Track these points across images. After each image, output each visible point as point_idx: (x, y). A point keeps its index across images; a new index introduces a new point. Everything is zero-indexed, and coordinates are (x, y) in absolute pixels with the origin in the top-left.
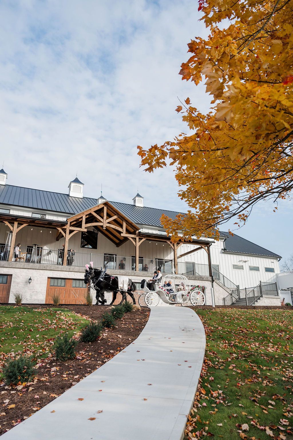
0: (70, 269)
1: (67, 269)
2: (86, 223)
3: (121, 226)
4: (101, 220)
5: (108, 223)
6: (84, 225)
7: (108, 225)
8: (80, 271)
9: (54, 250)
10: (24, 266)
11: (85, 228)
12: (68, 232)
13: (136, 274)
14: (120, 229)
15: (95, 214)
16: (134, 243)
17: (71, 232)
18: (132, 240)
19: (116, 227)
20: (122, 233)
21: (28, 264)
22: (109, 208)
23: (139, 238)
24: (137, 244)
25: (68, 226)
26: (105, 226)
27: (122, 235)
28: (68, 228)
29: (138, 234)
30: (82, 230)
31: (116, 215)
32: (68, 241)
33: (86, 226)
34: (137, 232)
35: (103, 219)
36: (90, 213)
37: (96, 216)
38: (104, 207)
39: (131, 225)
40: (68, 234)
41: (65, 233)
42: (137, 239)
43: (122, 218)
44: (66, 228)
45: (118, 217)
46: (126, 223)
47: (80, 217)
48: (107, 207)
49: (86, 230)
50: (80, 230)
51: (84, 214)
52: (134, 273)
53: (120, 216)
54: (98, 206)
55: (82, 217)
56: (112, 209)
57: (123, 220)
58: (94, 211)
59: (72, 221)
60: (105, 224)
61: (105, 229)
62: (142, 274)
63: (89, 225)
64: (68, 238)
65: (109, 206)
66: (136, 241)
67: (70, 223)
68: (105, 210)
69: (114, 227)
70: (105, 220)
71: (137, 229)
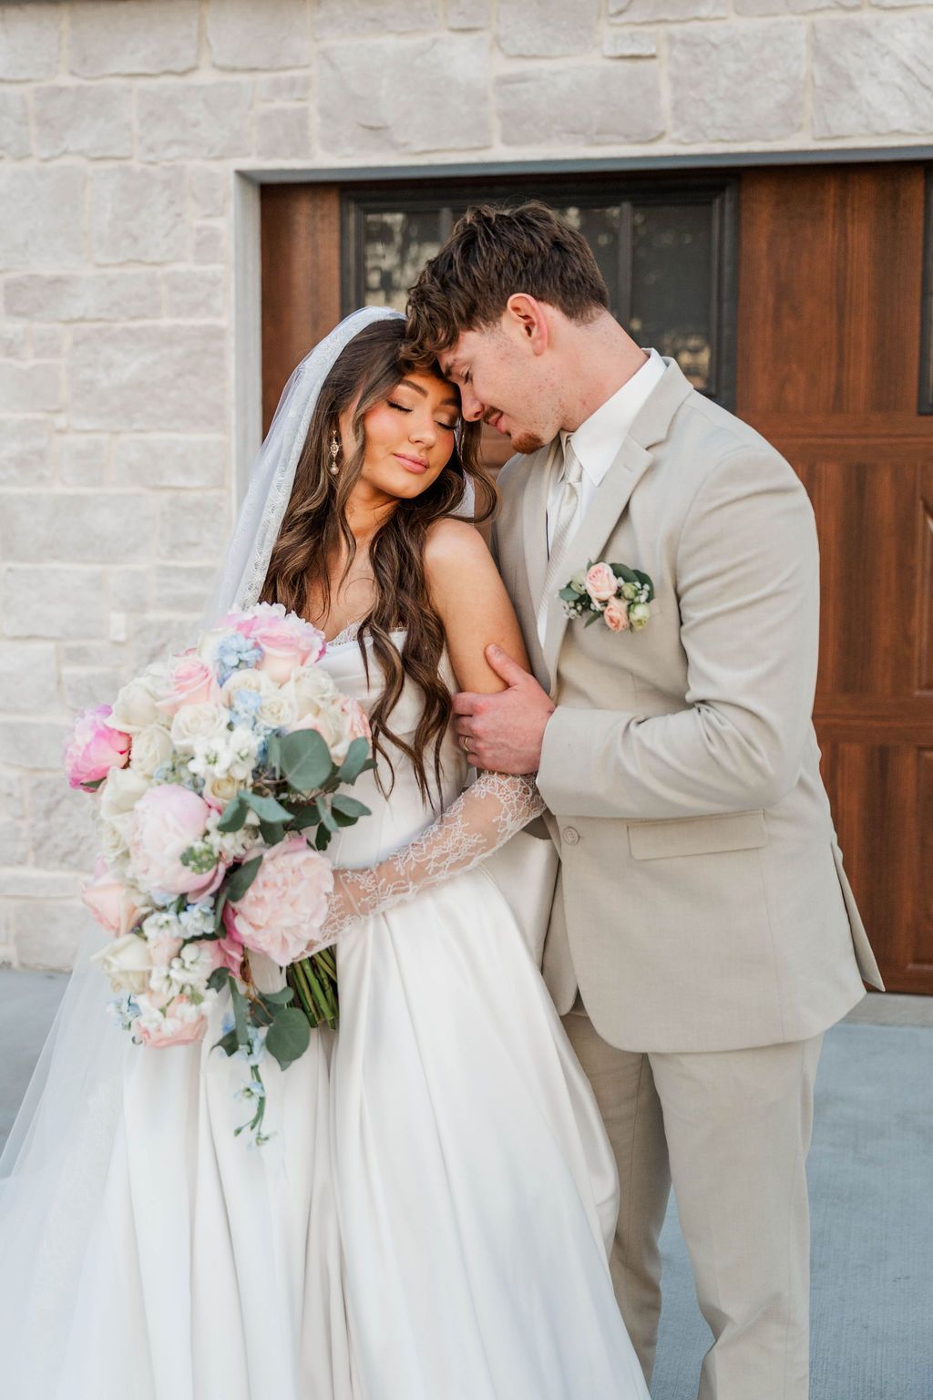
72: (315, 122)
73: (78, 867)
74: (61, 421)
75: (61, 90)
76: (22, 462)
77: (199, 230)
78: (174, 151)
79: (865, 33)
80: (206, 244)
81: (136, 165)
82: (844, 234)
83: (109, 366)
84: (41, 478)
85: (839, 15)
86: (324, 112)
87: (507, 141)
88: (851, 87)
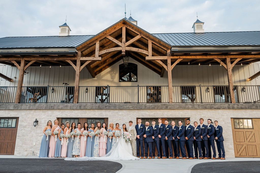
0: (81, 106)
1: (77, 107)
2: (100, 50)
4: (119, 44)
5: (128, 46)
6: (97, 53)
7: (128, 49)
8: (93, 108)
10: (30, 107)
11: (99, 56)
12: (78, 63)
14: (144, 52)
15: (111, 38)
16: (165, 66)
17: (82, 63)
18: (161, 63)
19: (138, 50)
20: (148, 56)
21: (34, 105)
22: (128, 28)
23: (171, 59)
24: (169, 68)
25: (79, 56)
26: (124, 50)
27: (147, 58)
28: (79, 59)
29: (170, 55)
30: (95, 59)
31: (138, 35)
32: (78, 75)
33: (100, 54)
34: (169, 51)
35: (122, 43)
36: (106, 38)
37: (113, 40)
38: (122, 28)
39: (160, 44)
40: (79, 65)
41: (76, 65)
42: (169, 62)
43: (147, 37)
44: (76, 59)
45: (142, 37)
46: (152, 42)
47: (92, 44)
48: (127, 27)
49: (100, 59)
50: (93, 60)
51: (97, 39)
52: (165, 106)
53: (144, 35)
54: (115, 28)
55: (95, 44)
56: (132, 28)
57: (148, 40)
58: (110, 35)
59: (83, 50)
60: (124, 48)
61: (124, 54)
62: (178, 106)
63: (104, 52)
64: (79, 70)
65: (128, 26)
66: (168, 64)
67: (82, 52)
68: (124, 31)
69: (136, 50)
70: (124, 43)
71: (168, 48)
79: (164, 113)
88: (164, 115)
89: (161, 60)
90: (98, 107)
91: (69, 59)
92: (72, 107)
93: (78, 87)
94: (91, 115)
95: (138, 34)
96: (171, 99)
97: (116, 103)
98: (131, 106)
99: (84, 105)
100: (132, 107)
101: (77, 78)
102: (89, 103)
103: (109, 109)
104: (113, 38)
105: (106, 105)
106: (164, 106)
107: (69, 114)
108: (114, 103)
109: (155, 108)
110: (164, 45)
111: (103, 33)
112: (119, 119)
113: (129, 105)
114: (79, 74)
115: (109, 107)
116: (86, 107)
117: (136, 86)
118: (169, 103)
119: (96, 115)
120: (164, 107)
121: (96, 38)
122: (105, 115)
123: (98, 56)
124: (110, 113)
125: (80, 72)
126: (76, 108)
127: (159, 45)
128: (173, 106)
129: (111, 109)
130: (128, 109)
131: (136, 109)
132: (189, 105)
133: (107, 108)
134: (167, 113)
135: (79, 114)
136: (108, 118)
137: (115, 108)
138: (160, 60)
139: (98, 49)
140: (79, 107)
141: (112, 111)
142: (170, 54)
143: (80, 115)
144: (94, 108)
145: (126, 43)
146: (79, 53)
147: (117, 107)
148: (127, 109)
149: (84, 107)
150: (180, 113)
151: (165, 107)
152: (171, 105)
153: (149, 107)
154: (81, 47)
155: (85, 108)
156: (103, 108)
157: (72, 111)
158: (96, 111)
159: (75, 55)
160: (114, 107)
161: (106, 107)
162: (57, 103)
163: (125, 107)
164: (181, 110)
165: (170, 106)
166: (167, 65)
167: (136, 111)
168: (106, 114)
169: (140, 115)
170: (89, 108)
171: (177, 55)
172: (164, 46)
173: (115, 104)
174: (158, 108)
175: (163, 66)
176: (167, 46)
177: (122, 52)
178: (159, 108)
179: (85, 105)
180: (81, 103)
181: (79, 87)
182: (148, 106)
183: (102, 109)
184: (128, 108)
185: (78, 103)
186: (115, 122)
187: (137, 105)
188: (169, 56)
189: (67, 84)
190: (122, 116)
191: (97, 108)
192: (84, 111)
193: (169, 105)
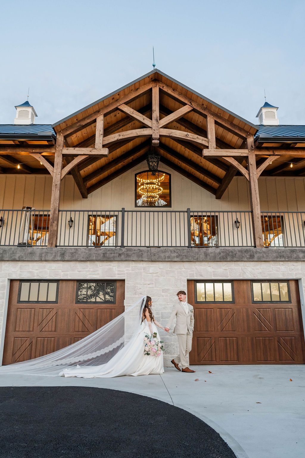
0: (64, 254)
1: (55, 256)
2: (106, 134)
3: (203, 132)
4: (147, 121)
5: (166, 127)
6: (99, 140)
7: (165, 132)
8: (90, 259)
9: (11, 209)
11: (104, 146)
12: (58, 160)
13: (256, 256)
14: (199, 139)
15: (128, 110)
16: (243, 170)
17: (67, 158)
18: (235, 163)
19: (186, 135)
20: (207, 147)
22: (165, 89)
23: (256, 155)
24: (253, 173)
25: (59, 146)
26: (156, 135)
27: (206, 152)
28: (59, 151)
29: (254, 146)
30: (94, 152)
31: (185, 104)
32: (59, 186)
33: (106, 142)
34: (250, 140)
35: (151, 119)
36: (117, 109)
37: (133, 113)
38: (151, 89)
39: (232, 124)
40: (60, 165)
41: (52, 164)
42: (252, 161)
43: (205, 109)
44: (53, 151)
45: (194, 110)
46: (215, 121)
47: (89, 121)
48: (162, 88)
49: (105, 151)
50: (91, 153)
51: (98, 112)
52: (249, 254)
53: (198, 105)
54: (137, 90)
55: (95, 121)
56: (174, 90)
57: (205, 117)
58: (127, 103)
59: (68, 132)
60: (156, 132)
61: (158, 144)
62: (275, 255)
63: (114, 137)
64: (59, 176)
65: (164, 85)
66: (250, 165)
67: (65, 137)
68: (155, 96)
69: (183, 135)
70: (157, 121)
71: (249, 133)
72: (195, 274)
73: (170, 354)
74: (168, 304)
75: (168, 270)
76: (164, 308)
77: (183, 284)
78: (180, 277)
79: (246, 269)
80: (184, 285)
81: (176, 278)
82: (243, 286)
83: (174, 298)
84: (166, 310)
85: (244, 267)
86: (196, 273)
87: (214, 277)
88: (245, 273)
89: (235, 158)
90: (102, 255)
91: (38, 150)
92: (43, 255)
93: (57, 212)
94: (88, 273)
95: (186, 102)
96: (260, 238)
97: (141, 247)
98: (175, 254)
99: (71, 251)
100: (177, 257)
101: (56, 193)
102: (82, 246)
103: (126, 261)
104: (132, 110)
105: (121, 252)
106: (245, 254)
107: (37, 271)
108: (136, 247)
109: (227, 258)
110: (239, 127)
111: (112, 97)
112: (148, 282)
113: (171, 251)
114: (59, 182)
115: (128, 255)
116: (77, 256)
117: (184, 212)
118: (255, 247)
119: (98, 274)
120: (246, 256)
121: (98, 109)
122: (117, 272)
123: (101, 146)
124: (127, 270)
125: (61, 180)
126: (52, 257)
127: (230, 127)
128: (264, 255)
129: (132, 259)
130: (170, 260)
131: (187, 260)
132: (298, 251)
133: (123, 257)
134: (253, 269)
135: (60, 271)
136: (123, 281)
137: (140, 259)
138: (233, 157)
139: (102, 132)
140: (59, 254)
141: (132, 265)
142: (253, 144)
143: (62, 273)
144: (94, 258)
145: (160, 120)
146: (60, 139)
147: (145, 255)
148: (166, 260)
149: (70, 255)
150: (279, 268)
151: (248, 257)
152: (260, 253)
153: (215, 257)
154: (64, 126)
155: (74, 259)
156: (114, 257)
157: (44, 264)
158: (99, 264)
159: (51, 142)
160: (139, 256)
161: (120, 255)
162: (9, 246)
163: (162, 255)
164: (282, 263)
165: (258, 255)
166: (247, 168)
167: (187, 265)
168: (119, 271)
169: (194, 274)
170: (83, 258)
171: (267, 149)
172: (241, 129)
173: (139, 249)
174: (233, 258)
175: (240, 169)
176: (246, 128)
177: (153, 140)
178: (235, 259)
179: (73, 251)
180: (64, 246)
181: (59, 211)
182: (212, 255)
183: (112, 259)
184: (169, 257)
185: (56, 246)
186: (140, 289)
187: (188, 252)
188: (252, 150)
189: (30, 208)
190: (155, 275)
191: (99, 258)
192: (72, 264)
193: (256, 252)
